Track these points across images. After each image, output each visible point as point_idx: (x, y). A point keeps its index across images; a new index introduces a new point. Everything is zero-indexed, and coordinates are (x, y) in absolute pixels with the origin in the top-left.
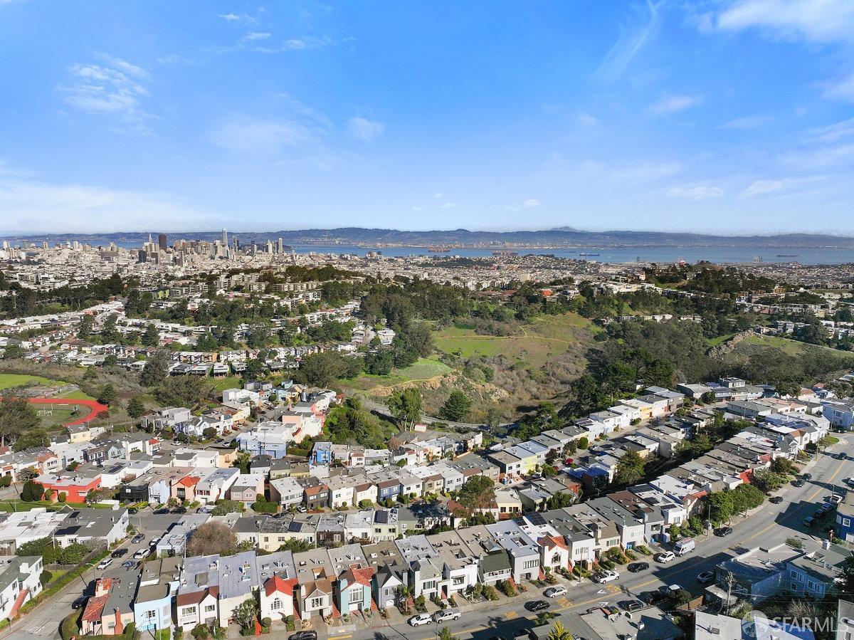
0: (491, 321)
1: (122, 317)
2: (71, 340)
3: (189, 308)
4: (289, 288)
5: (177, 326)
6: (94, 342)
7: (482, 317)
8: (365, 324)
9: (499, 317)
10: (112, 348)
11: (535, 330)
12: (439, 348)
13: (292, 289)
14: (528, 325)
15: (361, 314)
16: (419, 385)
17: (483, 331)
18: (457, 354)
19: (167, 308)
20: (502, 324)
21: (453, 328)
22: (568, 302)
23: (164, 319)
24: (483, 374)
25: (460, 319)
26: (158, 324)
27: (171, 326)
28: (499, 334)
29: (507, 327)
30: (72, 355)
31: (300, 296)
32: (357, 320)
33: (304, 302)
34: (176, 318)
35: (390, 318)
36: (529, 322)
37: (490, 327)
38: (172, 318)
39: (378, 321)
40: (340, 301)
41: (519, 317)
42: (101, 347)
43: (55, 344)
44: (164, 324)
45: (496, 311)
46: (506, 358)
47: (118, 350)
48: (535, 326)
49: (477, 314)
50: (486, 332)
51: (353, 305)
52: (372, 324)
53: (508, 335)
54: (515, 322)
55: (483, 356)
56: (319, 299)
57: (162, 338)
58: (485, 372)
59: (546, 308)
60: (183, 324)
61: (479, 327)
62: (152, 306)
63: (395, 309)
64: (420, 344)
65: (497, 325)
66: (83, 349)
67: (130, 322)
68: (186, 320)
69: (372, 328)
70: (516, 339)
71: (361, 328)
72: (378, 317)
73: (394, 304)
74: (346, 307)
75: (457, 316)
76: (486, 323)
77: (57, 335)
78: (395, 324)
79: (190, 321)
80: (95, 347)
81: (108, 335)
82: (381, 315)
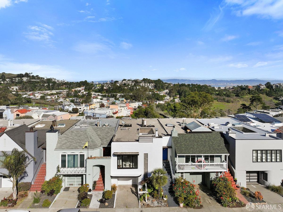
0: (224, 97)
1: (83, 91)
2: (64, 96)
3: (105, 88)
4: (142, 85)
5: (100, 94)
6: (71, 97)
7: (220, 96)
8: (170, 97)
9: (228, 96)
10: (75, 99)
11: (245, 101)
13: (144, 85)
14: (242, 99)
15: (169, 94)
17: (221, 101)
19: (98, 88)
20: (229, 98)
22: (261, 90)
23: (96, 92)
26: (93, 93)
28: (228, 102)
29: (232, 99)
30: (61, 100)
31: (146, 87)
32: (167, 95)
34: (100, 91)
35: (180, 95)
36: (242, 98)
37: (224, 99)
38: (98, 92)
39: (175, 96)
40: (162, 89)
41: (237, 96)
43: (58, 98)
45: (226, 93)
46: (231, 111)
48: (245, 99)
49: (218, 94)
50: (222, 101)
51: (167, 91)
52: (173, 96)
53: (232, 102)
54: (235, 97)
55: (221, 110)
56: (153, 88)
57: (93, 96)
58: (221, 114)
59: (250, 92)
60: (102, 93)
61: (219, 99)
62: (93, 88)
63: (182, 91)
65: (227, 98)
66: (66, 99)
67: (85, 93)
69: (173, 98)
70: (236, 104)
71: (168, 97)
73: (182, 90)
76: (222, 98)
77: (60, 95)
78: (182, 97)
79: (104, 93)
81: (76, 96)
82: (177, 94)
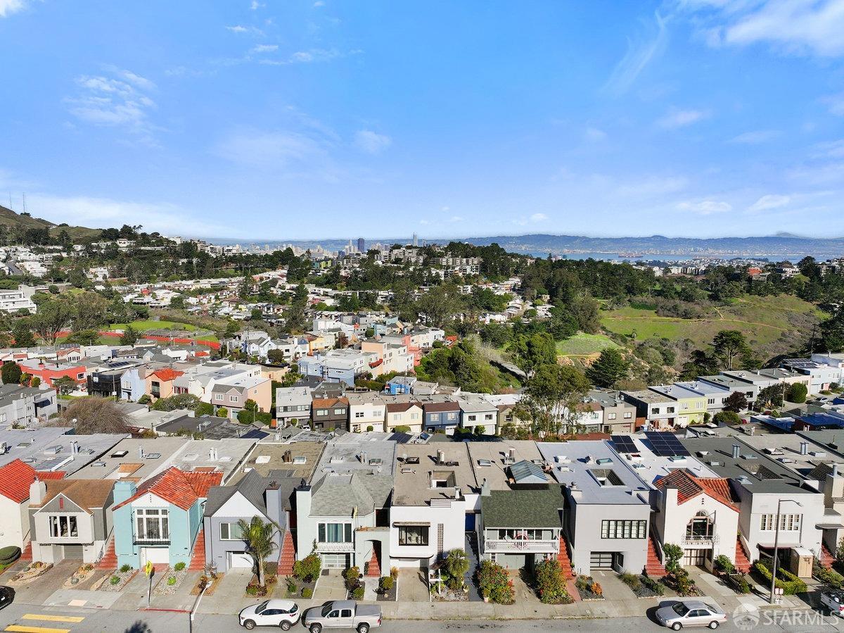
0: (677, 301)
1: (283, 281)
2: (233, 297)
3: (343, 273)
4: (447, 263)
5: (329, 290)
6: (251, 301)
7: (666, 297)
8: (524, 299)
9: (688, 298)
10: (263, 307)
11: (735, 312)
12: (608, 328)
13: (451, 264)
14: (726, 307)
15: (521, 290)
16: (575, 361)
17: (666, 312)
18: (630, 336)
19: (323, 274)
20: (691, 305)
21: (628, 308)
22: (784, 282)
23: (319, 284)
24: (661, 356)
25: (638, 298)
26: (311, 288)
27: (322, 290)
28: (686, 315)
29: (698, 308)
30: (226, 310)
31: (457, 269)
32: (515, 294)
33: (460, 274)
34: (330, 283)
35: (553, 294)
36: (727, 304)
37: (675, 307)
38: (326, 284)
39: (539, 297)
40: (501, 277)
41: (714, 297)
42: (255, 305)
43: (218, 302)
44: (317, 289)
45: (683, 290)
46: (693, 343)
47: (269, 309)
48: (736, 308)
49: (659, 293)
50: (670, 314)
51: (516, 281)
52: (532, 299)
53: (699, 317)
54: (708, 302)
55: (665, 339)
56: (478, 273)
57: (311, 299)
58: (663, 354)
59: (752, 287)
60: (335, 289)
61: (662, 307)
62: (311, 273)
63: (559, 284)
64: (583, 319)
65: (683, 306)
66: (240, 306)
67: (288, 286)
68: (338, 286)
69: (531, 303)
70: (709, 322)
71: (518, 301)
72: (539, 293)
73: (558, 278)
74: (505, 282)
75: (635, 295)
76: (670, 303)
77: (222, 294)
78: (559, 300)
79: (342, 287)
80: (250, 305)
81: (265, 296)
82: (543, 290)
